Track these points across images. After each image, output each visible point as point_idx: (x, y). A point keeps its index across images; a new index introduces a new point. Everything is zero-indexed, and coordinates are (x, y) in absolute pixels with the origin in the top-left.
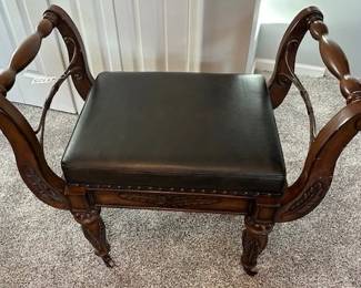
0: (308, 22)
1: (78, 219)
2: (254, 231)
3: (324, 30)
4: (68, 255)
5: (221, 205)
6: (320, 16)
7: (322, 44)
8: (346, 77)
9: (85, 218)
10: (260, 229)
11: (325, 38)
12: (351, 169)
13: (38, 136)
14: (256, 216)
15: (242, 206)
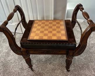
0: (79, 7)
1: (24, 58)
2: (69, 59)
3: (83, 9)
4: (22, 69)
5: (60, 53)
6: (82, 6)
7: (83, 12)
8: (89, 19)
9: (26, 57)
10: (70, 58)
11: (83, 11)
12: (92, 44)
13: (14, 36)
14: (69, 55)
15: (65, 52)
